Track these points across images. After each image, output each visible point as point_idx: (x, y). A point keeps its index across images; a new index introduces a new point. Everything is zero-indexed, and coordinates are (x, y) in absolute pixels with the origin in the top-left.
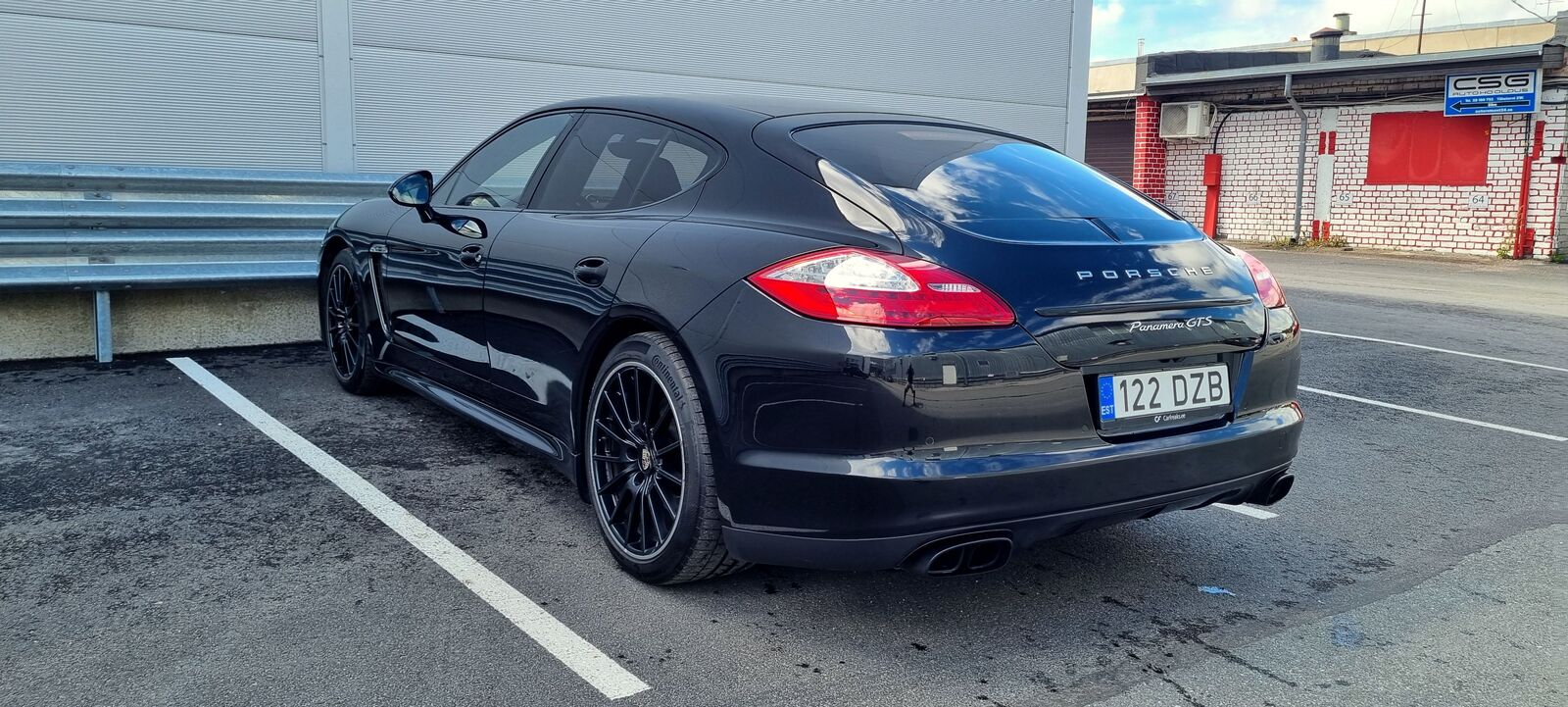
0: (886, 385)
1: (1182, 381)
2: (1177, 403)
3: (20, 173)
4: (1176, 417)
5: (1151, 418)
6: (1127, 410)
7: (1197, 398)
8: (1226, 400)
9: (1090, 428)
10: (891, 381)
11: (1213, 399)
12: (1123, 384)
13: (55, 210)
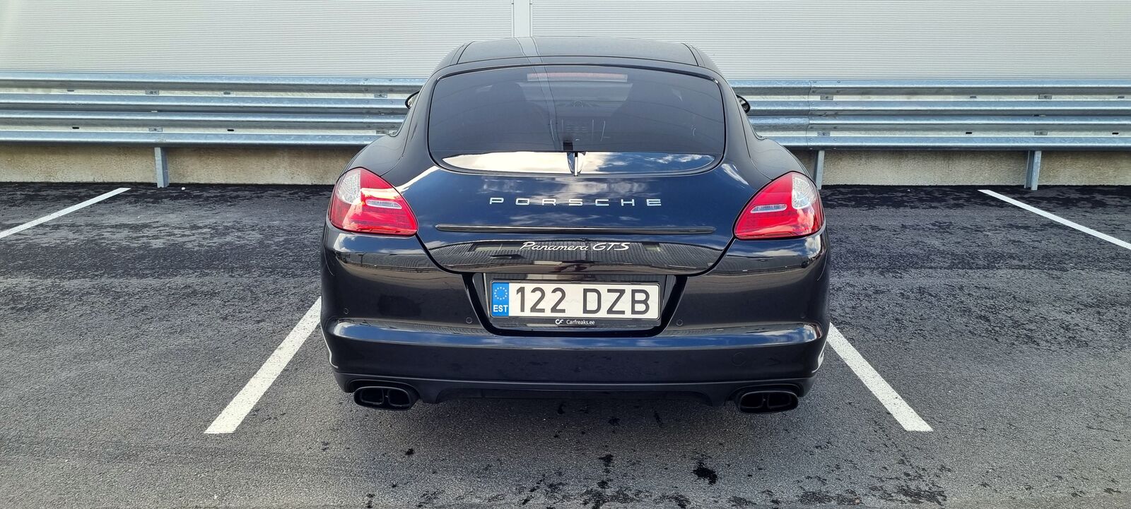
0: (342, 263)
1: (595, 295)
2: (585, 311)
3: (341, 83)
4: (582, 323)
5: (552, 320)
6: (522, 310)
7: (613, 310)
8: (654, 313)
9: (475, 322)
10: (346, 262)
11: (634, 312)
12: (521, 290)
13: (358, 104)
